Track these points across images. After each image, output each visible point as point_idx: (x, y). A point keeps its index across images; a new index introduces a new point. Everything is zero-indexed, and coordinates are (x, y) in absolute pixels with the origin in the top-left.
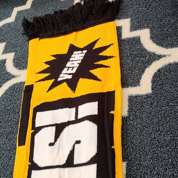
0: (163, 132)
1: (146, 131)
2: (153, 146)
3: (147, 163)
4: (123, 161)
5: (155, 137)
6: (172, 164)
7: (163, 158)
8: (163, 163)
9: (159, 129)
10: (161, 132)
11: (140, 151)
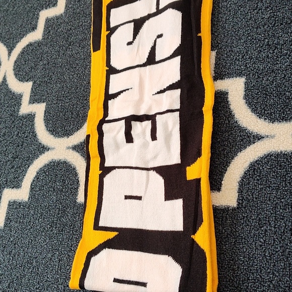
0: (261, 9)
1: (241, 12)
2: (248, 28)
3: (239, 48)
4: (212, 50)
5: (251, 18)
6: (268, 45)
7: (259, 40)
8: (258, 45)
9: (257, 6)
10: (259, 10)
11: (233, 36)
